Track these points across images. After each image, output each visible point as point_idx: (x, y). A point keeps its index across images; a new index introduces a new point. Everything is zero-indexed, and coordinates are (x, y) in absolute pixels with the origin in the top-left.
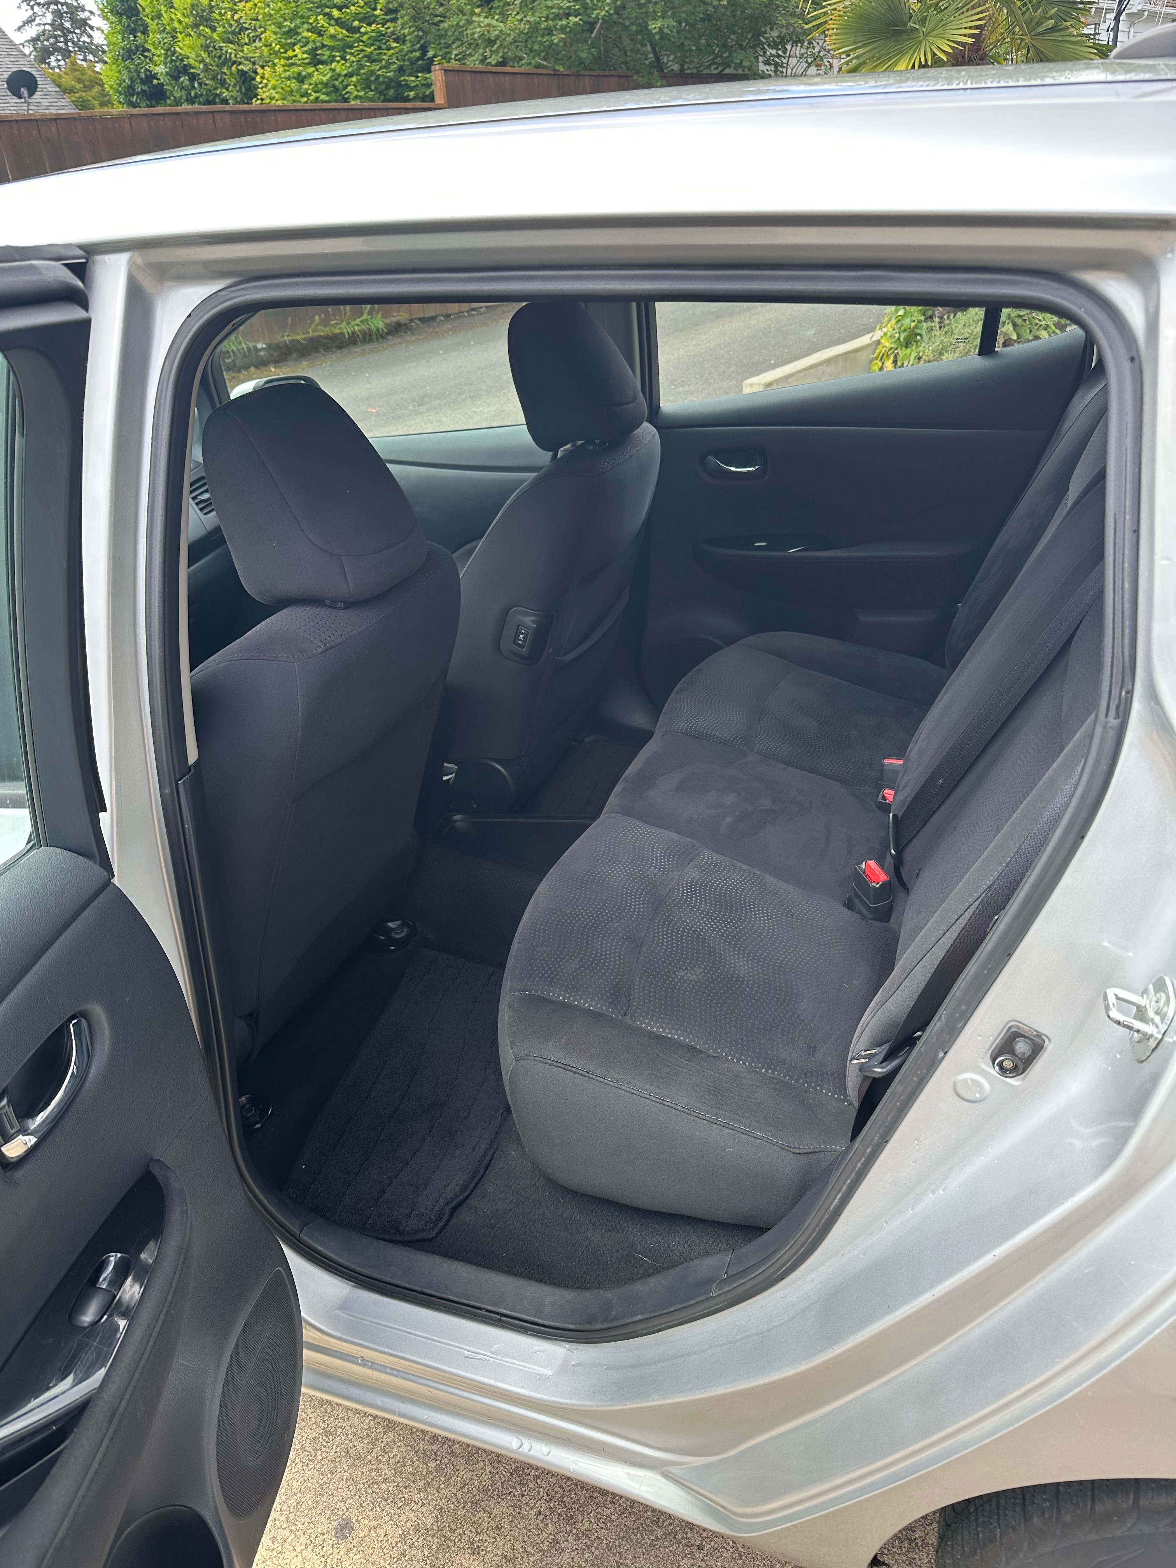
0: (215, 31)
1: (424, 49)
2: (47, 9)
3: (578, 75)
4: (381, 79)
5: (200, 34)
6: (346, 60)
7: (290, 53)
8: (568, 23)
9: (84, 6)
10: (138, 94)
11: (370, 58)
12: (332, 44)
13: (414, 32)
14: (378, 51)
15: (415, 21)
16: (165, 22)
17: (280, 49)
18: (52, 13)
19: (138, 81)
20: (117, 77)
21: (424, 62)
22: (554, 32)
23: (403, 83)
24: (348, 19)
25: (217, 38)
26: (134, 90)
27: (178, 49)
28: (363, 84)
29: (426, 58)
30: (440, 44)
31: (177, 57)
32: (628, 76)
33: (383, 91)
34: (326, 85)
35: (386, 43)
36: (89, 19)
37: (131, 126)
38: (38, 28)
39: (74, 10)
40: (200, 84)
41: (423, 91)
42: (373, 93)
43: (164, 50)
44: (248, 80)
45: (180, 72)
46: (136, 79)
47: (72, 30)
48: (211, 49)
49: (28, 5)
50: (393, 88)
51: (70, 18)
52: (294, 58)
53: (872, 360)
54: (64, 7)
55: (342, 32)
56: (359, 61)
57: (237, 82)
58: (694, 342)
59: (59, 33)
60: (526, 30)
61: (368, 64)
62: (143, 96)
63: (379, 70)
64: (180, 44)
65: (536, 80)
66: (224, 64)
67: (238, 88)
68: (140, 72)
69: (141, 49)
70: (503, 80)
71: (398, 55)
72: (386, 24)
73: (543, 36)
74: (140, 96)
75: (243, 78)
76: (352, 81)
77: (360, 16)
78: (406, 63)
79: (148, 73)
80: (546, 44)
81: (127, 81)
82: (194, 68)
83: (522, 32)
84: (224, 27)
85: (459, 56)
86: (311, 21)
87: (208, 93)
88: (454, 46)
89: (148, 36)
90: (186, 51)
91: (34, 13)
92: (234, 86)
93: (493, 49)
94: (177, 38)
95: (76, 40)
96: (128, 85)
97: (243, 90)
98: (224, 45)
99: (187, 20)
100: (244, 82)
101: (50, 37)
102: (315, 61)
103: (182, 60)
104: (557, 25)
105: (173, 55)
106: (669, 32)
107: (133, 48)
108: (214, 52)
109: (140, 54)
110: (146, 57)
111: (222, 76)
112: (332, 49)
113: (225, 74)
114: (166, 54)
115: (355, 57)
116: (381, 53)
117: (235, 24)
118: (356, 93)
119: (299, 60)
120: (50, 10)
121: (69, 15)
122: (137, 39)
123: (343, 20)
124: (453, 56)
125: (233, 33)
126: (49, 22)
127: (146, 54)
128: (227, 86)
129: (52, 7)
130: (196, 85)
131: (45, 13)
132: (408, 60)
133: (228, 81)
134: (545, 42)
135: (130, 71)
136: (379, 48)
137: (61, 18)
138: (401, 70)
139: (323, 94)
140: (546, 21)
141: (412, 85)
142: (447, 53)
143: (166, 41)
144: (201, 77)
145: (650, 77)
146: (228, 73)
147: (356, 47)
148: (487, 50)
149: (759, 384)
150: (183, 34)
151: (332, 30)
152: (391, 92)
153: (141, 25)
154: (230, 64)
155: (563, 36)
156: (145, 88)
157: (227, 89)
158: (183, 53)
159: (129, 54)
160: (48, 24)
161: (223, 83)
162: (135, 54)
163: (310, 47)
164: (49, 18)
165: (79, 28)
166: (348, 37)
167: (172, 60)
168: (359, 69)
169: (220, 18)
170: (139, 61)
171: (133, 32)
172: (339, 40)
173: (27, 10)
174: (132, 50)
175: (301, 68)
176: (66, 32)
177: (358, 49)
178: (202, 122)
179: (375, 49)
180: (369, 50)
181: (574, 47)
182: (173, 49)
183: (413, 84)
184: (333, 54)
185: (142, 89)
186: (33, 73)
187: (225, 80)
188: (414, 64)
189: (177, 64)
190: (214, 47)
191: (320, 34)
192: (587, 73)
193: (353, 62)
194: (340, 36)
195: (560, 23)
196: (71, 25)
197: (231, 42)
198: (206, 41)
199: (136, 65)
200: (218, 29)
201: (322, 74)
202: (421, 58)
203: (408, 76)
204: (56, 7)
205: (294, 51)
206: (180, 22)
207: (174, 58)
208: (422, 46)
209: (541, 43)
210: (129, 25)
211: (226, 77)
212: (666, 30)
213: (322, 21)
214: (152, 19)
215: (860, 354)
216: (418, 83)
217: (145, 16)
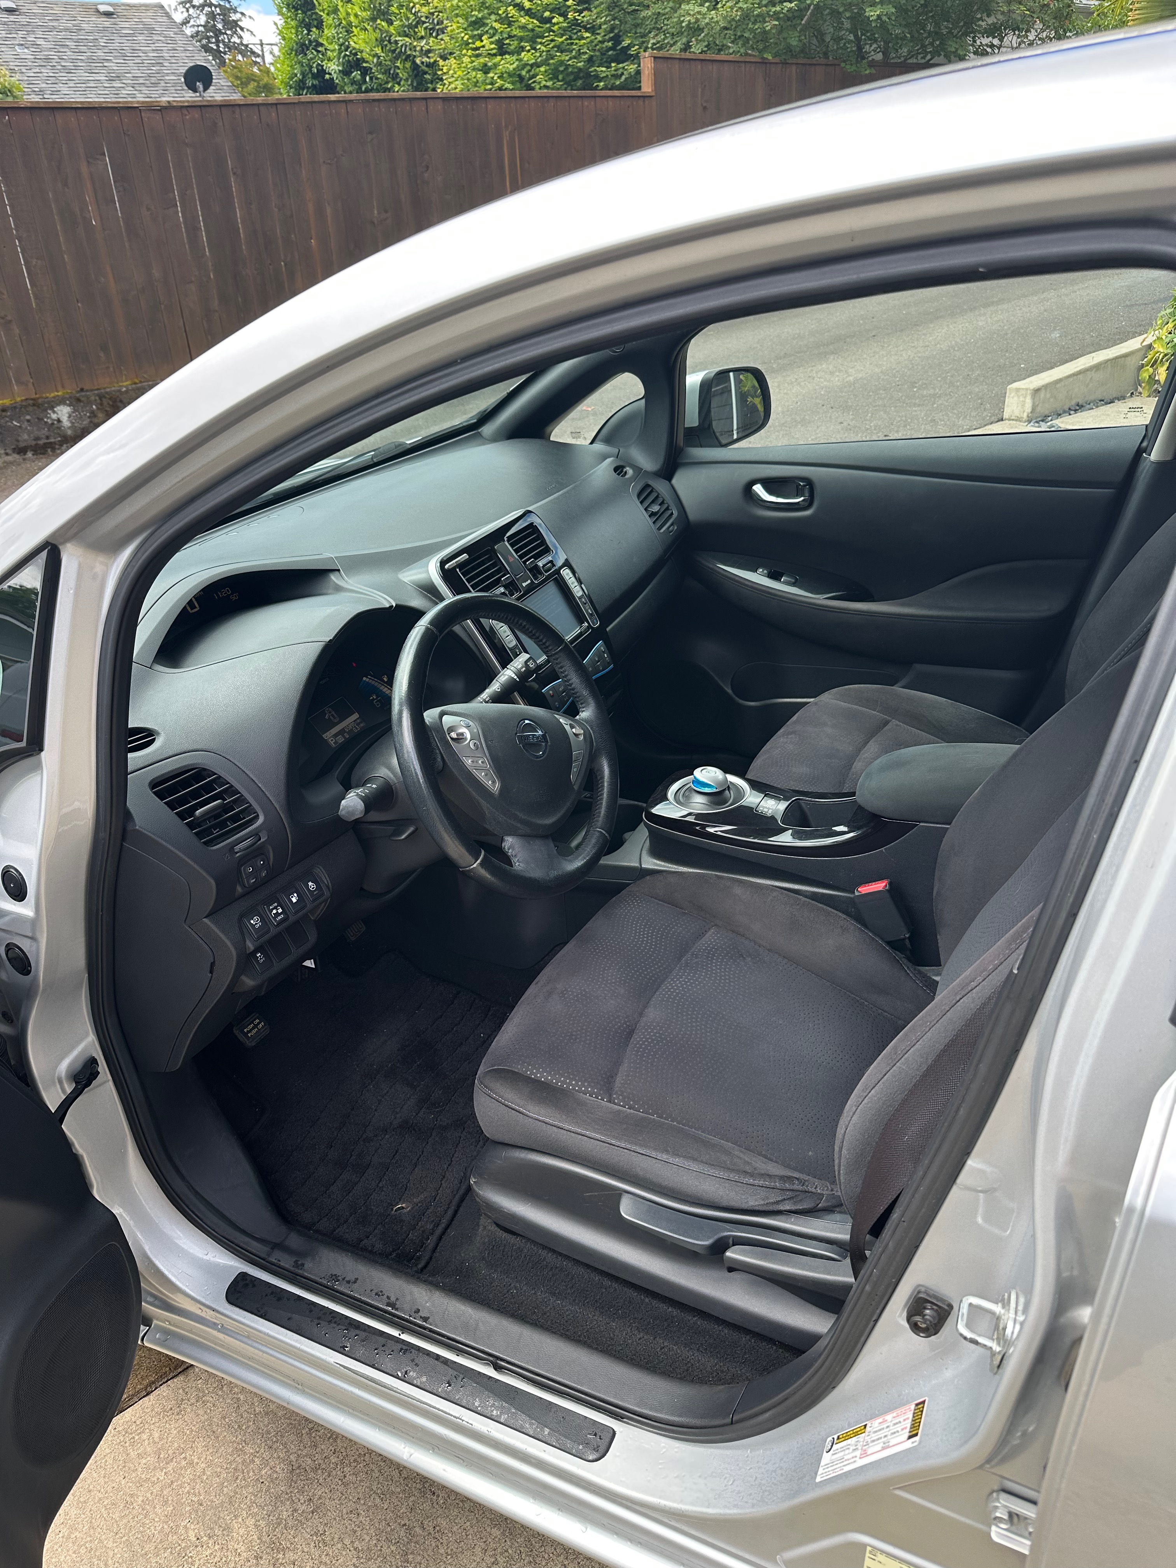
0: (392, 24)
1: (617, 40)
2: (202, 11)
3: (785, 63)
4: (570, 70)
5: (376, 28)
6: (535, 49)
7: (478, 44)
8: (783, 9)
9: (236, 8)
10: (308, 88)
11: (560, 48)
12: (522, 34)
13: (610, 21)
14: (569, 41)
15: (609, 11)
16: (341, 17)
17: (468, 39)
18: (206, 14)
19: (310, 75)
20: (289, 71)
21: (615, 53)
22: (767, 19)
23: (592, 74)
24: (538, 10)
25: (394, 32)
26: (304, 84)
27: (352, 43)
28: (550, 74)
29: (619, 48)
30: (636, 33)
31: (351, 52)
32: (835, 65)
33: (570, 81)
34: (510, 75)
35: (576, 33)
36: (240, 20)
37: (348, 112)
38: (192, 29)
39: (227, 12)
40: (371, 78)
41: (612, 82)
42: (561, 83)
43: (339, 45)
44: (420, 74)
45: (351, 67)
46: (308, 74)
47: (223, 31)
48: (386, 43)
49: (184, 7)
50: (581, 79)
51: (222, 20)
52: (481, 49)
53: (1143, 366)
54: (218, 9)
55: (533, 22)
56: (549, 51)
57: (409, 76)
58: (921, 343)
59: (211, 34)
60: (738, 17)
61: (558, 54)
62: (313, 90)
63: (568, 61)
64: (355, 38)
65: (743, 68)
66: (396, 58)
67: (409, 83)
68: (311, 67)
69: (314, 44)
70: (710, 68)
71: (589, 45)
72: (582, 13)
73: (754, 23)
74: (310, 90)
75: (415, 72)
76: (540, 71)
77: (551, 7)
78: (597, 53)
79: (320, 68)
80: (757, 32)
81: (298, 75)
82: (367, 62)
83: (733, 19)
84: (402, 21)
85: (658, 45)
86: (500, 12)
87: (379, 87)
88: (652, 35)
89: (323, 32)
90: (361, 45)
91: (189, 15)
92: (407, 80)
93: (699, 38)
94: (353, 32)
95: (226, 40)
96: (300, 80)
97: (415, 84)
98: (400, 38)
99: (364, 14)
100: (416, 76)
101: (203, 39)
102: (502, 50)
103: (356, 54)
104: (770, 11)
105: (346, 50)
106: (887, 20)
107: (307, 42)
108: (389, 46)
109: (313, 49)
110: (318, 52)
111: (394, 71)
112: (521, 39)
113: (399, 68)
114: (339, 49)
115: (545, 46)
116: (572, 44)
117: (412, 17)
118: (544, 83)
119: (487, 50)
120: (204, 12)
121: (221, 17)
122: (311, 33)
123: (533, 11)
124: (650, 45)
125: (410, 26)
126: (203, 23)
127: (320, 49)
128: (398, 80)
129: (207, 9)
130: (368, 79)
131: (199, 15)
132: (599, 50)
133: (401, 75)
134: (756, 29)
135: (302, 65)
136: (571, 38)
137: (214, 19)
138: (590, 60)
139: (508, 83)
140: (759, 8)
141: (601, 76)
142: (643, 42)
143: (341, 35)
144: (373, 71)
145: (858, 65)
146: (401, 67)
147: (547, 37)
148: (693, 39)
149: (1027, 389)
150: (358, 28)
151: (523, 20)
152: (579, 83)
153: (316, 19)
154: (404, 57)
155: (777, 23)
156: (316, 82)
157: (399, 84)
158: (357, 47)
159: (302, 48)
160: (201, 25)
161: (395, 78)
162: (308, 49)
163: (497, 38)
164: (203, 19)
165: (231, 29)
166: (539, 27)
167: (346, 55)
168: (547, 59)
169: (397, 12)
170: (311, 56)
171: (308, 27)
172: (529, 31)
173: (182, 12)
174: (305, 45)
175: (487, 59)
176: (218, 33)
177: (548, 38)
178: (415, 109)
179: (567, 39)
180: (560, 40)
181: (785, 35)
182: (347, 43)
183: (603, 75)
184: (522, 44)
185: (312, 84)
186: (209, 68)
187: (398, 74)
188: (605, 54)
189: (351, 58)
190: (389, 41)
191: (510, 24)
192: (795, 61)
193: (543, 51)
194: (530, 26)
195: (773, 9)
196: (223, 27)
197: (407, 36)
198: (382, 35)
199: (308, 60)
200: (395, 23)
201: (508, 63)
202: (613, 48)
203: (598, 67)
204: (210, 9)
205: (482, 41)
206: (356, 16)
207: (348, 53)
208: (616, 35)
209: (752, 31)
210: (304, 20)
211: (398, 71)
212: (884, 18)
213: (513, 11)
214: (328, 14)
215: (1129, 359)
216: (608, 73)
217: (320, 11)
